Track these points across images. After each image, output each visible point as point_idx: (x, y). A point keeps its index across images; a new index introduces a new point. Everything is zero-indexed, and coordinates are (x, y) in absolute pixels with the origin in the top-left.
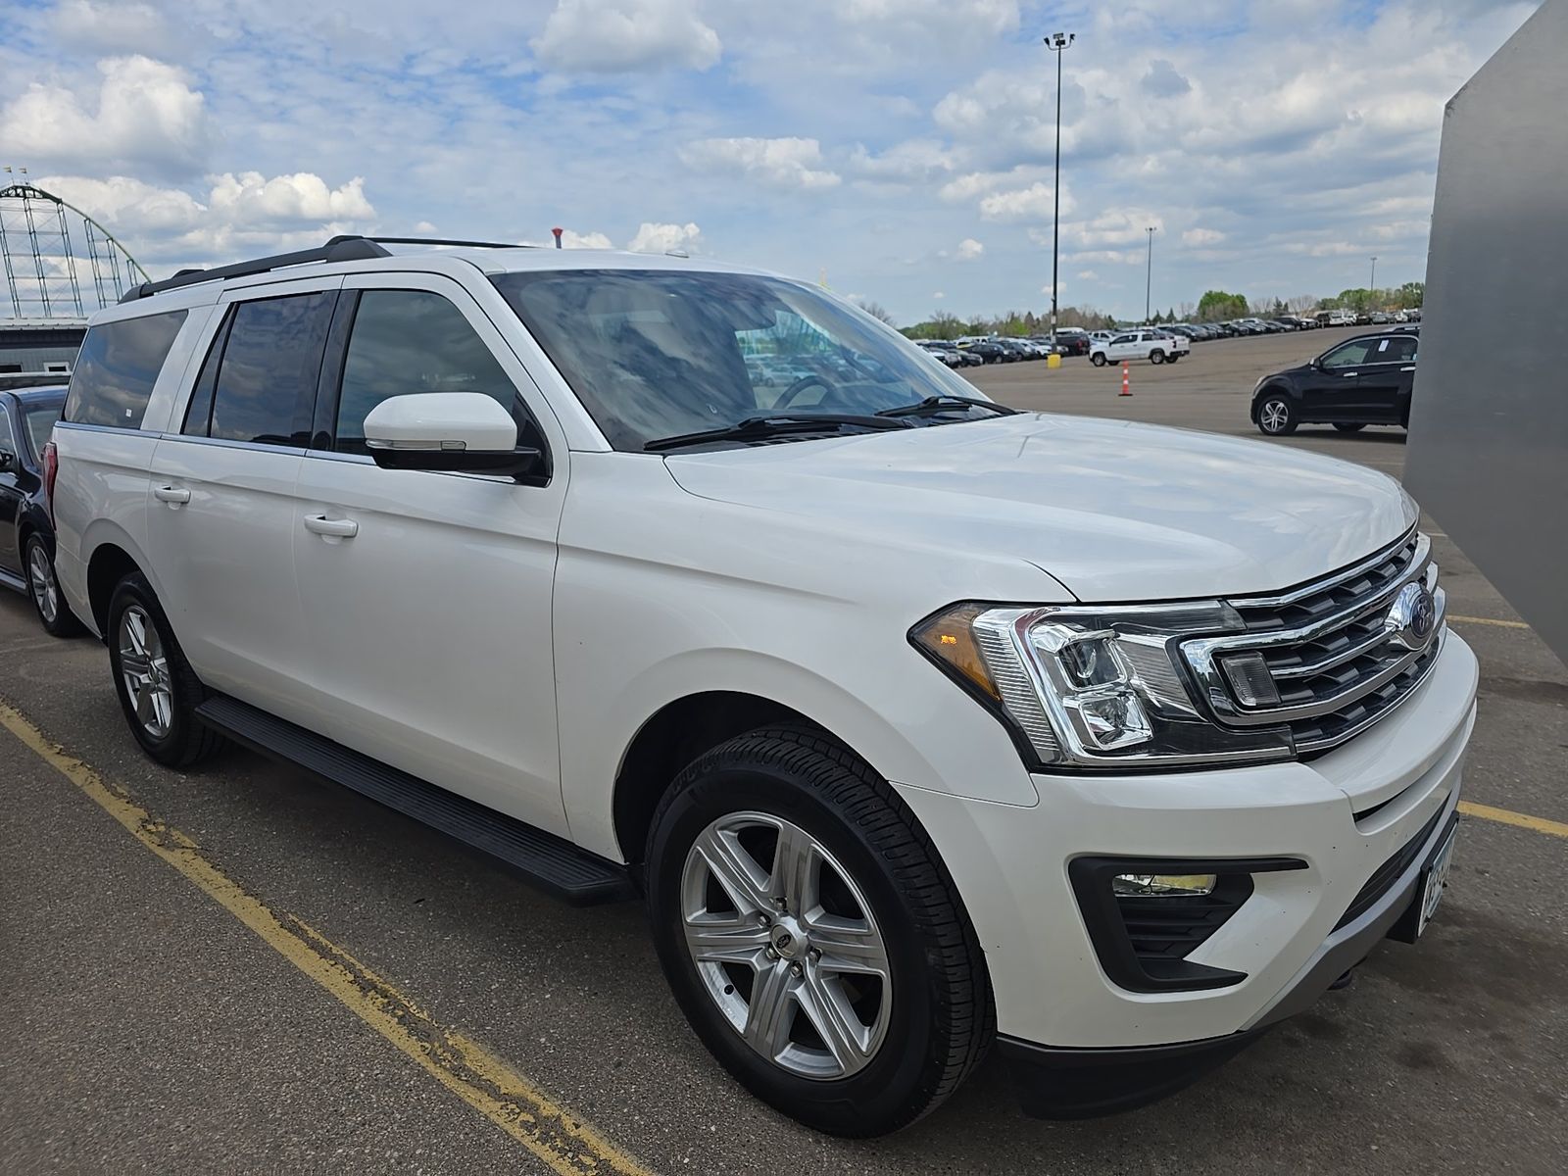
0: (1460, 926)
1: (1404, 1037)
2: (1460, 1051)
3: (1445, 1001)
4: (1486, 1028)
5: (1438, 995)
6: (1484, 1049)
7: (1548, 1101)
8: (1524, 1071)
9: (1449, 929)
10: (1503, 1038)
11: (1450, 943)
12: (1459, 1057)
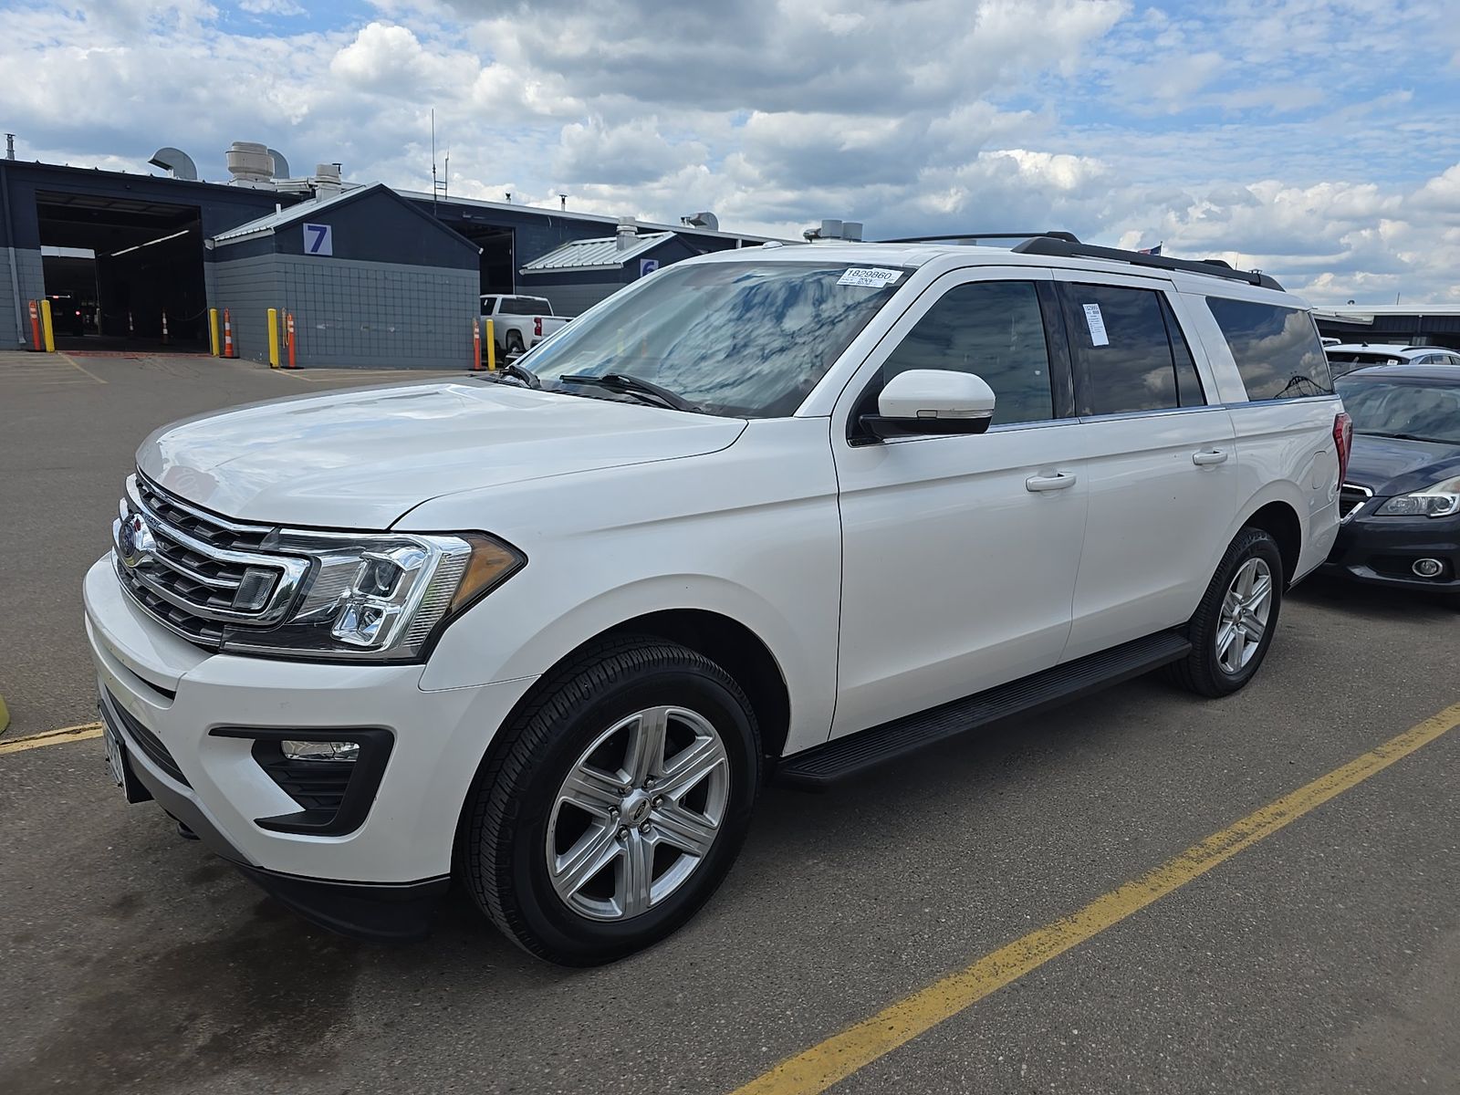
0: (201, 1048)
1: (149, 910)
2: (106, 931)
3: (145, 957)
4: (100, 961)
5: (156, 958)
6: (90, 943)
7: (22, 939)
8: (51, 948)
9: (208, 1035)
10: (82, 962)
11: (192, 1017)
12: (101, 924)
